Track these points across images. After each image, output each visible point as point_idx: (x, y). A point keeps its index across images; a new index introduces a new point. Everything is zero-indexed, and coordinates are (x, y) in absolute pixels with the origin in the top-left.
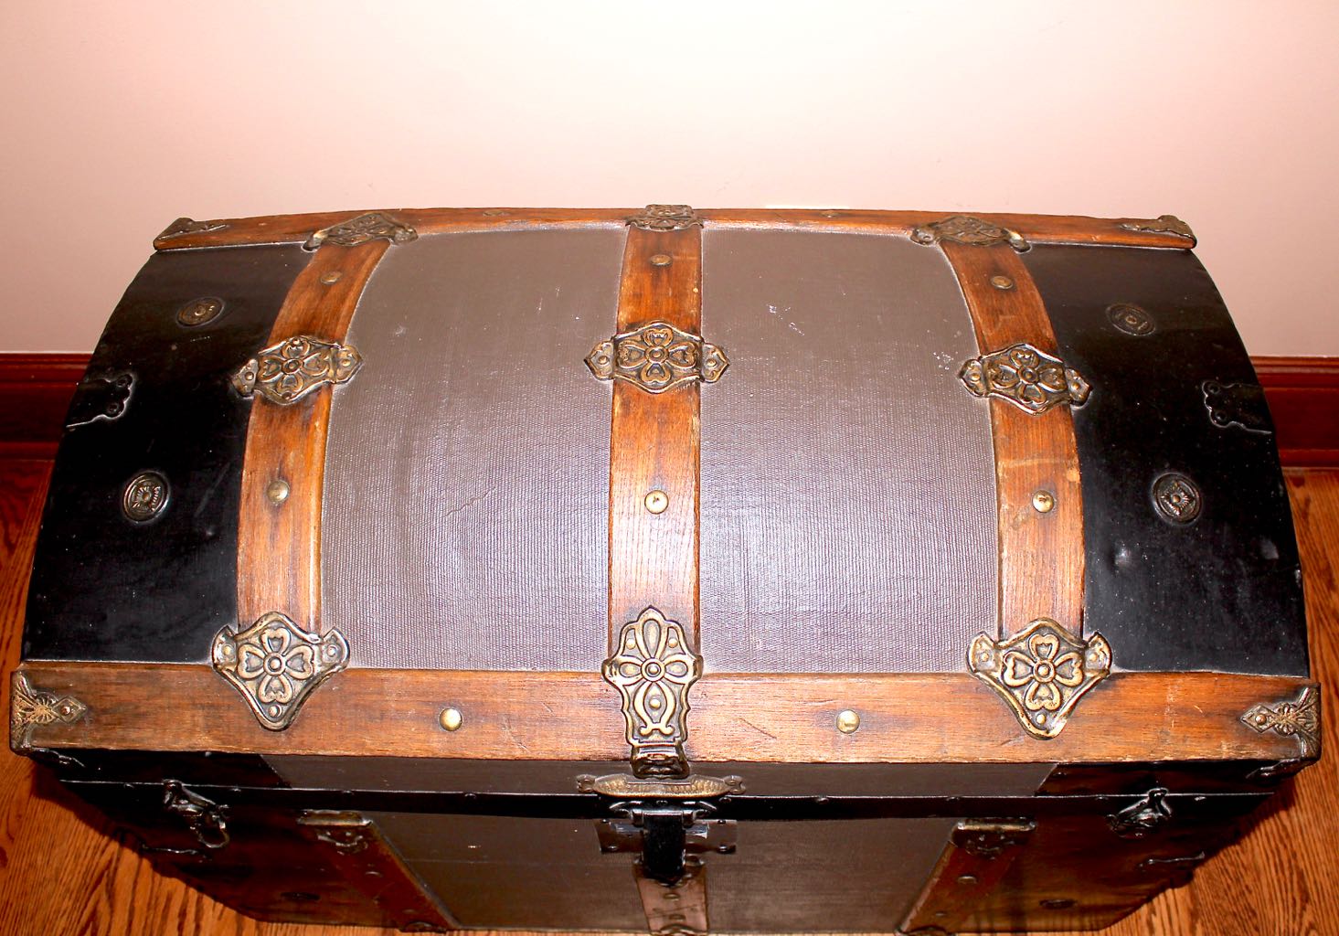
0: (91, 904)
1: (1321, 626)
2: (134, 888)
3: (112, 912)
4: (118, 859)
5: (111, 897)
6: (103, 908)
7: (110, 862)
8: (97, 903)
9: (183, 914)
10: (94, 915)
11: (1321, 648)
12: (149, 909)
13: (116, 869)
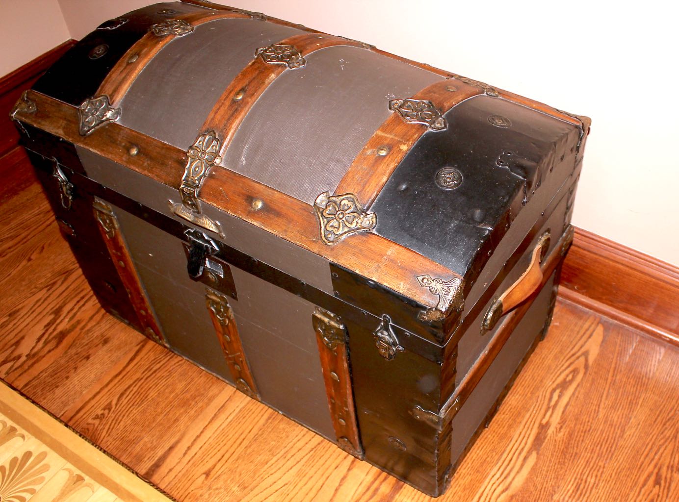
0: (56, 279)
1: (673, 440)
2: (74, 281)
3: (60, 286)
4: (76, 270)
5: (65, 279)
6: (60, 282)
7: (74, 268)
8: (59, 280)
9: (83, 298)
10: (54, 283)
11: (665, 449)
12: (73, 290)
13: (73, 272)
